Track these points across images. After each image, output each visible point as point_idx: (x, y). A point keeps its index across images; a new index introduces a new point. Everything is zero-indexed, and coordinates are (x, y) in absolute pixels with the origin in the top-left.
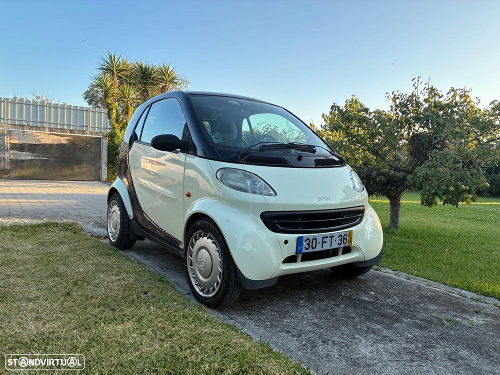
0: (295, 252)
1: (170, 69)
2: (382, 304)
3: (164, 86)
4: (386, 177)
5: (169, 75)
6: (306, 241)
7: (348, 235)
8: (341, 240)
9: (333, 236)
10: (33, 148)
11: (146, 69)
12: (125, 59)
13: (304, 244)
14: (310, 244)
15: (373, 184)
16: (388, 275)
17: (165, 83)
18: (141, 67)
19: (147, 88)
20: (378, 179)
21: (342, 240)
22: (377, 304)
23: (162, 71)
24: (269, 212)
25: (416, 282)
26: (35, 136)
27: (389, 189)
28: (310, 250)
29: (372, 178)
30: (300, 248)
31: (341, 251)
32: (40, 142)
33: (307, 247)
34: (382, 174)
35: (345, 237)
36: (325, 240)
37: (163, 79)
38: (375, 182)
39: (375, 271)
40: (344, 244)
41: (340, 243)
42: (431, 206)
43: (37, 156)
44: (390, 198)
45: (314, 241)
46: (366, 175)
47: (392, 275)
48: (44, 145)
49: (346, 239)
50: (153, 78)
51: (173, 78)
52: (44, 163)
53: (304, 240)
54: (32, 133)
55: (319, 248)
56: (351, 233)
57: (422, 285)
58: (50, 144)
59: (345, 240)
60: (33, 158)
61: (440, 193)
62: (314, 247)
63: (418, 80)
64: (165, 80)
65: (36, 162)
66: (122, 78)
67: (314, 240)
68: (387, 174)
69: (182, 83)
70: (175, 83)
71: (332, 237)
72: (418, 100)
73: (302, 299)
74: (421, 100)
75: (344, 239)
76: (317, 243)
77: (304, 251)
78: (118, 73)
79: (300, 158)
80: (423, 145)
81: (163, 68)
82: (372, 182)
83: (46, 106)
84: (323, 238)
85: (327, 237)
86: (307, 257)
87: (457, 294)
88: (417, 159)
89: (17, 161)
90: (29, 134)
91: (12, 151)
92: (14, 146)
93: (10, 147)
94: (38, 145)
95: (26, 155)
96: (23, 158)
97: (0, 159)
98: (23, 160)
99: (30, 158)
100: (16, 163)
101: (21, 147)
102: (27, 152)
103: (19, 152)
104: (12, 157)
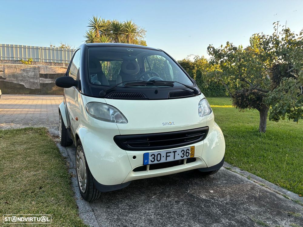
0: (143, 164)
1: (131, 24)
2: (213, 203)
3: (128, 35)
4: (256, 96)
5: (131, 27)
6: (151, 156)
7: (190, 150)
8: (183, 154)
9: (176, 151)
10: (52, 76)
11: (117, 25)
12: (104, 19)
13: (150, 158)
14: (156, 158)
15: (246, 100)
16: (235, 174)
17: (128, 33)
18: (114, 24)
19: (117, 37)
20: (249, 97)
21: (185, 154)
22: (210, 202)
23: (126, 25)
24: (120, 135)
25: (254, 181)
26: (53, 69)
27: (258, 104)
28: (156, 162)
29: (245, 96)
30: (146, 161)
31: (185, 161)
32: (55, 72)
33: (153, 160)
34: (254, 93)
35: (188, 151)
36: (169, 154)
37: (127, 30)
38: (247, 99)
39: (227, 170)
40: (187, 156)
41: (183, 156)
42: (277, 121)
44: (259, 110)
45: (159, 156)
46: (241, 94)
47: (237, 174)
49: (189, 153)
50: (121, 30)
51: (133, 30)
53: (150, 155)
55: (163, 160)
56: (193, 148)
57: (257, 184)
58: (61, 74)
61: (283, 112)
62: (159, 160)
63: (278, 24)
64: (128, 31)
66: (102, 31)
68: (257, 93)
69: (142, 32)
70: (134, 32)
71: (174, 152)
72: (278, 39)
73: (155, 194)
74: (280, 39)
75: (186, 153)
76: (162, 157)
77: (150, 163)
78: (99, 28)
79: (156, 92)
80: (280, 73)
81: (127, 23)
82: (245, 99)
83: (63, 50)
84: (167, 153)
85: (170, 152)
86: (153, 167)
87: (282, 195)
88: (276, 83)
89: (44, 84)
90: (49, 68)
91: (41, 78)
92: (42, 76)
93: (40, 76)
94: (55, 74)
95: (48, 81)
96: (47, 82)
97: (34, 83)
98: (47, 83)
99: (51, 82)
100: (43, 85)
101: (46, 76)
102: (49, 78)
103: (44, 79)
104: (41, 82)
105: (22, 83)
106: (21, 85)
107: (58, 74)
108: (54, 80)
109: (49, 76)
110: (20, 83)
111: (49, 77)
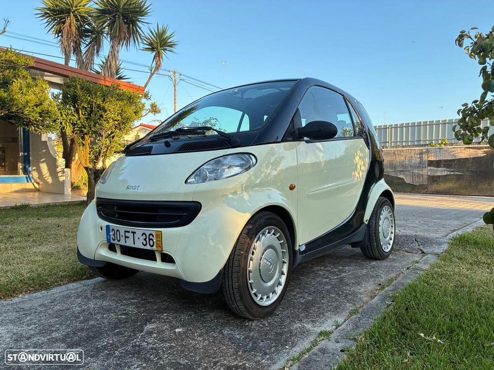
6: (112, 231)
7: (154, 235)
10: (448, 164)
14: (116, 235)
21: (147, 240)
26: (451, 152)
30: (108, 237)
31: (158, 257)
32: (455, 157)
33: (114, 237)
35: (151, 237)
36: (127, 234)
40: (150, 246)
41: (145, 243)
43: (452, 171)
48: (459, 160)
49: (153, 241)
52: (459, 178)
54: (448, 149)
56: (159, 235)
59: (151, 241)
60: (449, 173)
62: (119, 239)
65: (451, 177)
67: (118, 232)
76: (121, 236)
84: (125, 232)
85: (129, 232)
89: (433, 177)
90: (445, 150)
91: (429, 168)
92: (431, 163)
93: (428, 164)
94: (454, 160)
95: (441, 172)
96: (439, 174)
97: (419, 176)
98: (439, 176)
99: (446, 174)
100: (433, 179)
101: (437, 164)
102: (443, 167)
103: (435, 169)
104: (429, 173)
105: (401, 176)
106: (400, 178)
107: (460, 159)
108: (451, 170)
109: (443, 163)
110: (399, 176)
111: (444, 165)
